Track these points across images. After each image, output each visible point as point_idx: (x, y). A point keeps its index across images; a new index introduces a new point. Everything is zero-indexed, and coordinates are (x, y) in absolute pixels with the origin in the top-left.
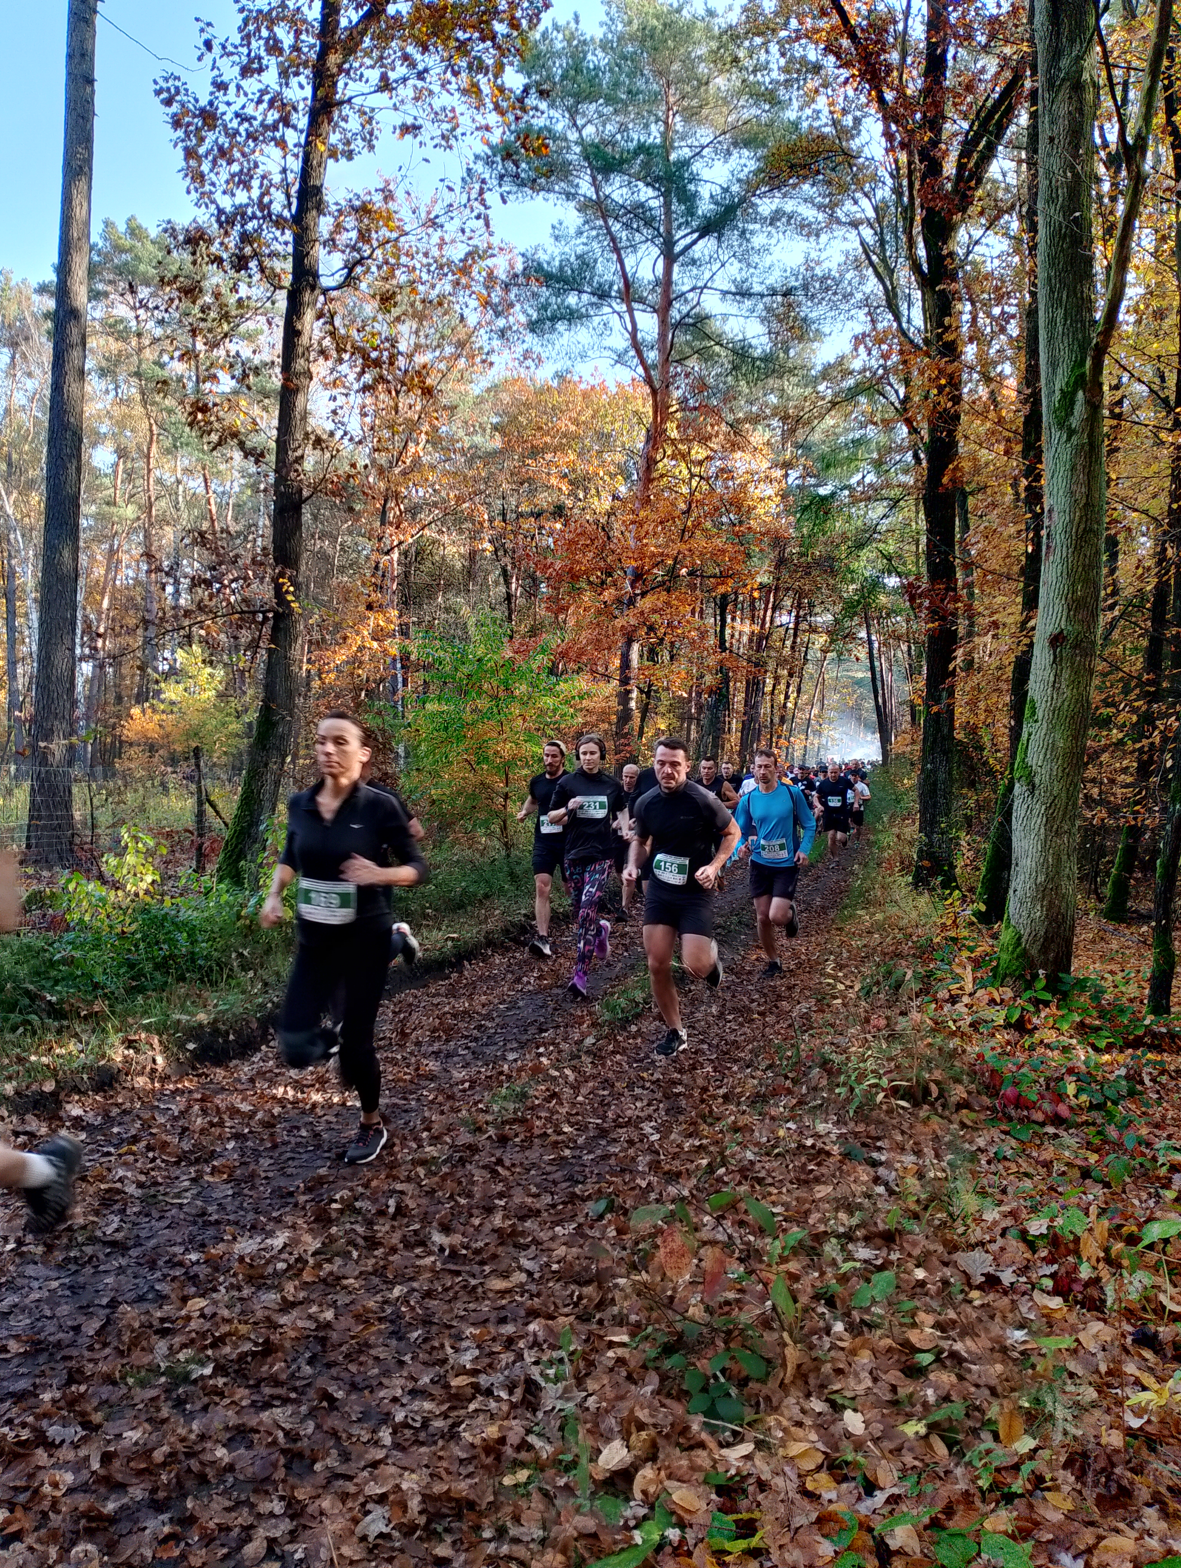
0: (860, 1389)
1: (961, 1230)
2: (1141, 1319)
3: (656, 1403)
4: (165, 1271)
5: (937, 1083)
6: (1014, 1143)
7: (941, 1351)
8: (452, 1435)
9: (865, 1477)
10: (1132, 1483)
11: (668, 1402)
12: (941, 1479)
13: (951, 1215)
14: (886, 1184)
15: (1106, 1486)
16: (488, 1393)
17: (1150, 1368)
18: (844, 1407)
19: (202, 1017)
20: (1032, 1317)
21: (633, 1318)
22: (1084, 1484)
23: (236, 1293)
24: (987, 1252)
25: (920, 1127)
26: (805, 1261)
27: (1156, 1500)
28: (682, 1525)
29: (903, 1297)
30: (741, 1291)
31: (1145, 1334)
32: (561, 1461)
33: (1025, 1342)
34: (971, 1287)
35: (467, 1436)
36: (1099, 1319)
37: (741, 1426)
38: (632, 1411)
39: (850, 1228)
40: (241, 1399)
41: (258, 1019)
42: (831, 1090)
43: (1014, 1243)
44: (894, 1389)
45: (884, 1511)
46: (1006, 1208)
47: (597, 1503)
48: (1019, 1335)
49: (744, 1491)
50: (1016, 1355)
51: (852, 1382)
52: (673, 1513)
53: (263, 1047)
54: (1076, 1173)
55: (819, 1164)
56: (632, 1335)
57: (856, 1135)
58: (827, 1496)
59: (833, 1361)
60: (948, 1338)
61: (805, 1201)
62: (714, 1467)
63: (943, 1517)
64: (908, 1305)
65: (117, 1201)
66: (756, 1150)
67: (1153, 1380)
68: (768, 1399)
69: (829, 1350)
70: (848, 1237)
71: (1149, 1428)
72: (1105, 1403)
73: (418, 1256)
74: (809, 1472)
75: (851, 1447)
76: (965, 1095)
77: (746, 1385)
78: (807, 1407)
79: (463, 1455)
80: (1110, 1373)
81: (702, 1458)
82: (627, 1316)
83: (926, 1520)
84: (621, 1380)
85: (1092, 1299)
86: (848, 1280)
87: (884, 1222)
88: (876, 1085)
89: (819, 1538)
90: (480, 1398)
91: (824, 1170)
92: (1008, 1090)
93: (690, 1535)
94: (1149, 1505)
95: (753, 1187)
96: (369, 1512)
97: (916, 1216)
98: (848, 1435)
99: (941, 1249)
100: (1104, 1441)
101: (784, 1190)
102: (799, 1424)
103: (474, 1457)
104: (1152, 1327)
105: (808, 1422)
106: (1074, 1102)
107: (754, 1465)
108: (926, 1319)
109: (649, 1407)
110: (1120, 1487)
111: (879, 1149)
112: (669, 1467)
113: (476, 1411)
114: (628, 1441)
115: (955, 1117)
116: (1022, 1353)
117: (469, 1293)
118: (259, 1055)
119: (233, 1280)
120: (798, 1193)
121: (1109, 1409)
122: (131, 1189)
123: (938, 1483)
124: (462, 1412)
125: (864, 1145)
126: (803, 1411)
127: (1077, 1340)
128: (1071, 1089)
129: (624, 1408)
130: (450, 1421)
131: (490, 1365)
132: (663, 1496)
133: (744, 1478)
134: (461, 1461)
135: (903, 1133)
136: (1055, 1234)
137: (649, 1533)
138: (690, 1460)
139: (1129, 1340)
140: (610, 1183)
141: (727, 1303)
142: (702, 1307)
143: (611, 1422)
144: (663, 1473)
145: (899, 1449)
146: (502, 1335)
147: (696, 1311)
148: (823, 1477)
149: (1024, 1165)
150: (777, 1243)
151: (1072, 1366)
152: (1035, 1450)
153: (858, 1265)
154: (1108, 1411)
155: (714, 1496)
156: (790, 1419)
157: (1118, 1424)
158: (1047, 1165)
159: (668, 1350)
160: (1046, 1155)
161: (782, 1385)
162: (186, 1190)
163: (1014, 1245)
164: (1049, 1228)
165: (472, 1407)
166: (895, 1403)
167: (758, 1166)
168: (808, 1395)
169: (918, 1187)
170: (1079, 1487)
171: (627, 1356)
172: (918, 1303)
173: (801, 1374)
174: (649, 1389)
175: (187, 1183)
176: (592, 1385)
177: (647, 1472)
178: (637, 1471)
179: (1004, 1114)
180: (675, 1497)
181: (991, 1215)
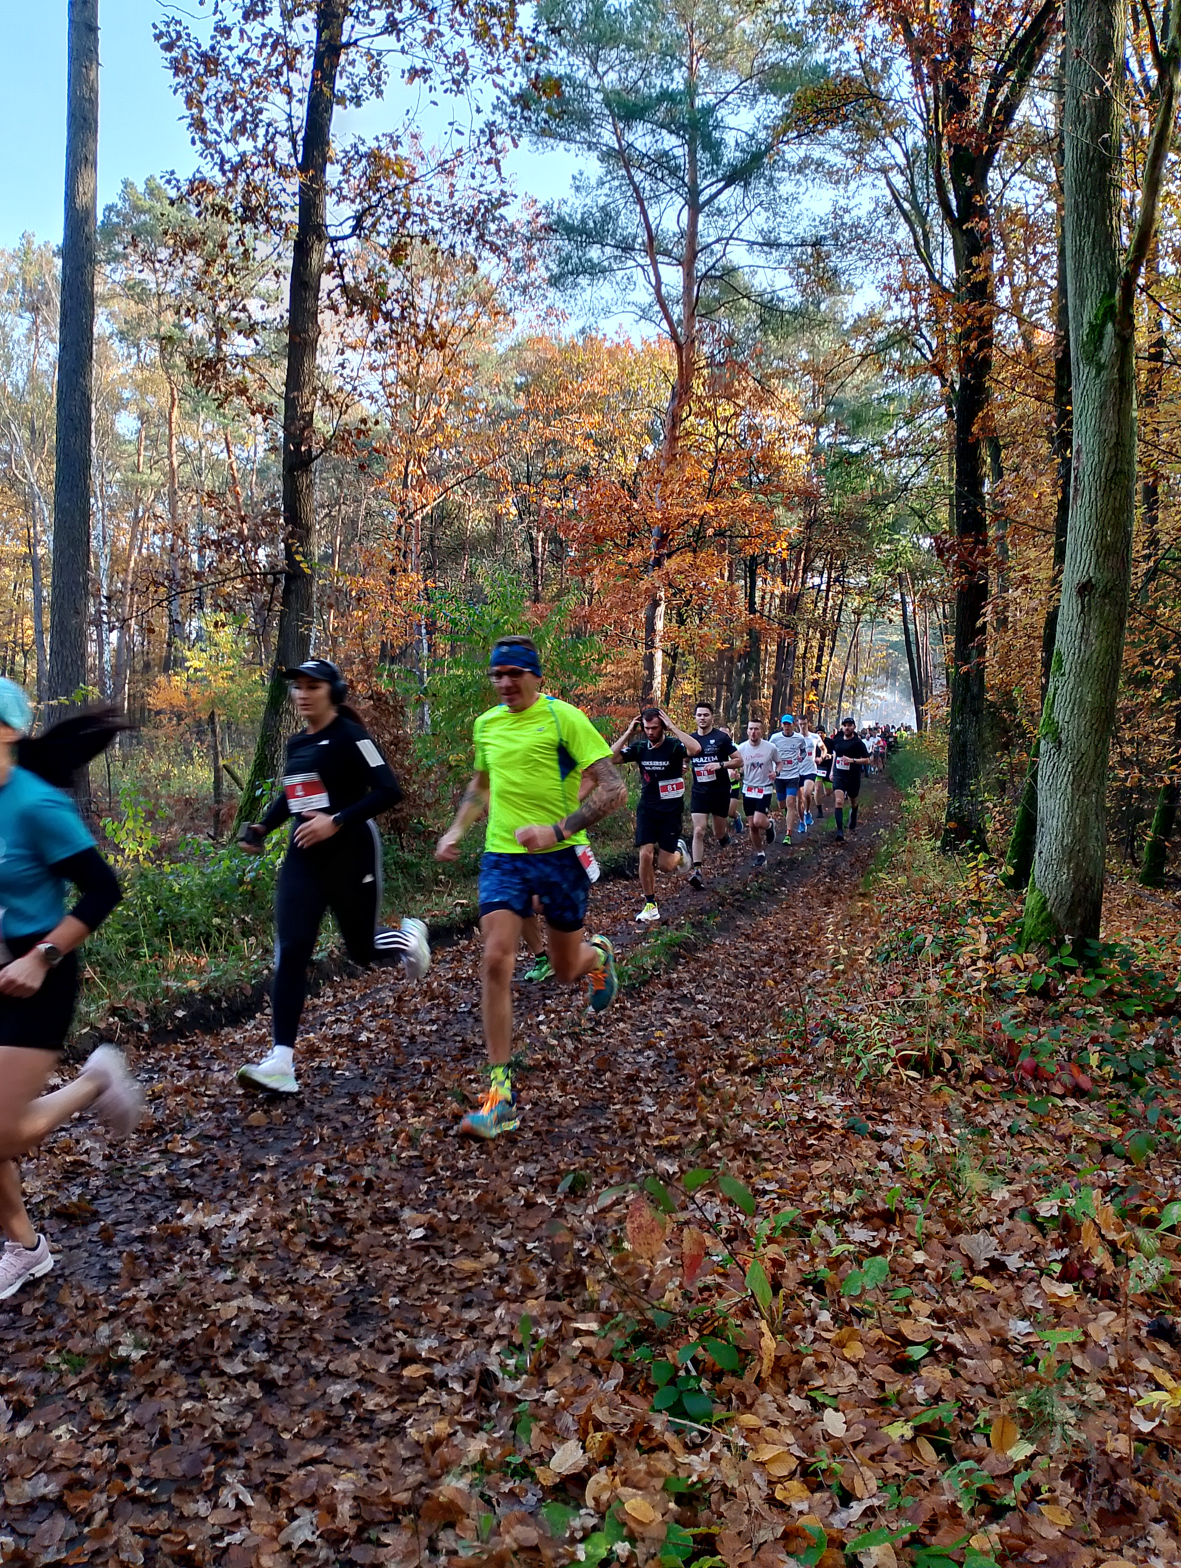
0: (844, 1386)
1: (965, 1211)
2: (1159, 1307)
3: (618, 1399)
4: (121, 1248)
5: (951, 1053)
6: (1030, 1117)
7: (936, 1344)
8: (396, 1430)
9: (841, 1487)
10: (1138, 1496)
11: (633, 1398)
12: (925, 1488)
13: (956, 1194)
14: (891, 1160)
15: (1108, 1499)
16: (443, 1384)
17: (1165, 1363)
18: (824, 1406)
19: (193, 984)
20: (1038, 1305)
21: (604, 1304)
22: (1084, 1497)
23: (189, 1274)
24: (993, 1235)
25: (930, 1099)
26: (794, 1242)
27: (1166, 1515)
28: (632, 1539)
29: (899, 1282)
30: (725, 1275)
31: (1161, 1326)
32: (509, 1463)
33: (1029, 1334)
34: (975, 1273)
35: (413, 1433)
36: (1112, 1309)
37: (709, 1425)
38: (589, 1410)
39: (847, 1207)
40: (178, 1389)
41: (253, 986)
42: (839, 1060)
43: (1023, 1225)
44: (881, 1385)
45: (860, 1525)
46: (1016, 1187)
47: (544, 1510)
48: (1023, 1326)
49: (708, 1501)
50: (1016, 1348)
51: (835, 1377)
52: (624, 1524)
53: (258, 1015)
54: (1097, 1149)
55: (820, 1139)
56: (602, 1322)
57: (861, 1107)
58: (797, 1506)
59: (816, 1353)
60: (943, 1329)
61: (803, 1178)
62: (675, 1472)
63: (927, 1532)
64: (904, 1292)
65: (81, 1174)
66: (754, 1123)
67: (1168, 1376)
68: (741, 1397)
69: (813, 1342)
70: (845, 1217)
71: (1162, 1434)
72: (1112, 1404)
73: (385, 1234)
74: (781, 1480)
75: (828, 1450)
76: (980, 1066)
77: (720, 1380)
78: (784, 1405)
79: (406, 1454)
80: (1122, 1369)
81: (663, 1462)
82: (598, 1301)
83: (906, 1537)
84: (585, 1372)
85: (1106, 1287)
86: (842, 1263)
87: (883, 1200)
88: (884, 1056)
89: (783, 1556)
90: (431, 1390)
91: (824, 1144)
92: (1024, 1059)
93: (641, 1551)
94: (1157, 1521)
95: (748, 1162)
96: (295, 1517)
97: (920, 1194)
98: (827, 1437)
99: (943, 1230)
100: (1109, 1448)
101: (781, 1166)
102: (774, 1424)
103: (418, 1456)
104: (1170, 1318)
105: (784, 1421)
106: (1097, 1073)
107: (719, 1471)
108: (921, 1308)
109: (609, 1404)
110: (1124, 1501)
111: (885, 1122)
112: (624, 1472)
113: (426, 1404)
114: (584, 1442)
115: (969, 1089)
116: (1026, 1346)
117: (436, 1274)
118: (253, 1022)
119: (188, 1259)
120: (795, 1169)
121: (1117, 1409)
122: (97, 1162)
123: (922, 1493)
124: (412, 1406)
125: (869, 1118)
126: (780, 1409)
127: (1086, 1334)
128: (1094, 1060)
129: (581, 1406)
130: (397, 1415)
131: (448, 1355)
132: (615, 1505)
133: (706, 1486)
134: (404, 1461)
135: (911, 1106)
136: (1067, 1216)
137: (596, 1546)
138: (648, 1464)
139: (1144, 1332)
140: (597, 1158)
141: (707, 1288)
142: (679, 1292)
143: (568, 1420)
144: (617, 1479)
145: (883, 1453)
146: (464, 1321)
147: (671, 1297)
148: (795, 1485)
149: (1040, 1140)
150: (765, 1223)
151: (1078, 1361)
152: (1033, 1456)
153: (851, 1248)
154: (1116, 1412)
155: (672, 1505)
156: (765, 1418)
157: (1125, 1428)
158: (1066, 1140)
159: (637, 1339)
160: (1064, 1130)
161: (759, 1381)
162: (154, 1163)
163: (1022, 1226)
164: (1060, 1208)
165: (422, 1400)
166: (882, 1402)
167: (754, 1139)
168: (787, 1392)
169: (925, 1163)
170: (1079, 1499)
171: (594, 1346)
172: (916, 1290)
173: (780, 1368)
174: (612, 1383)
175: (156, 1156)
176: (552, 1378)
177: (601, 1477)
178: (590, 1476)
179: (1021, 1085)
180: (627, 1507)
181: (1001, 1194)
